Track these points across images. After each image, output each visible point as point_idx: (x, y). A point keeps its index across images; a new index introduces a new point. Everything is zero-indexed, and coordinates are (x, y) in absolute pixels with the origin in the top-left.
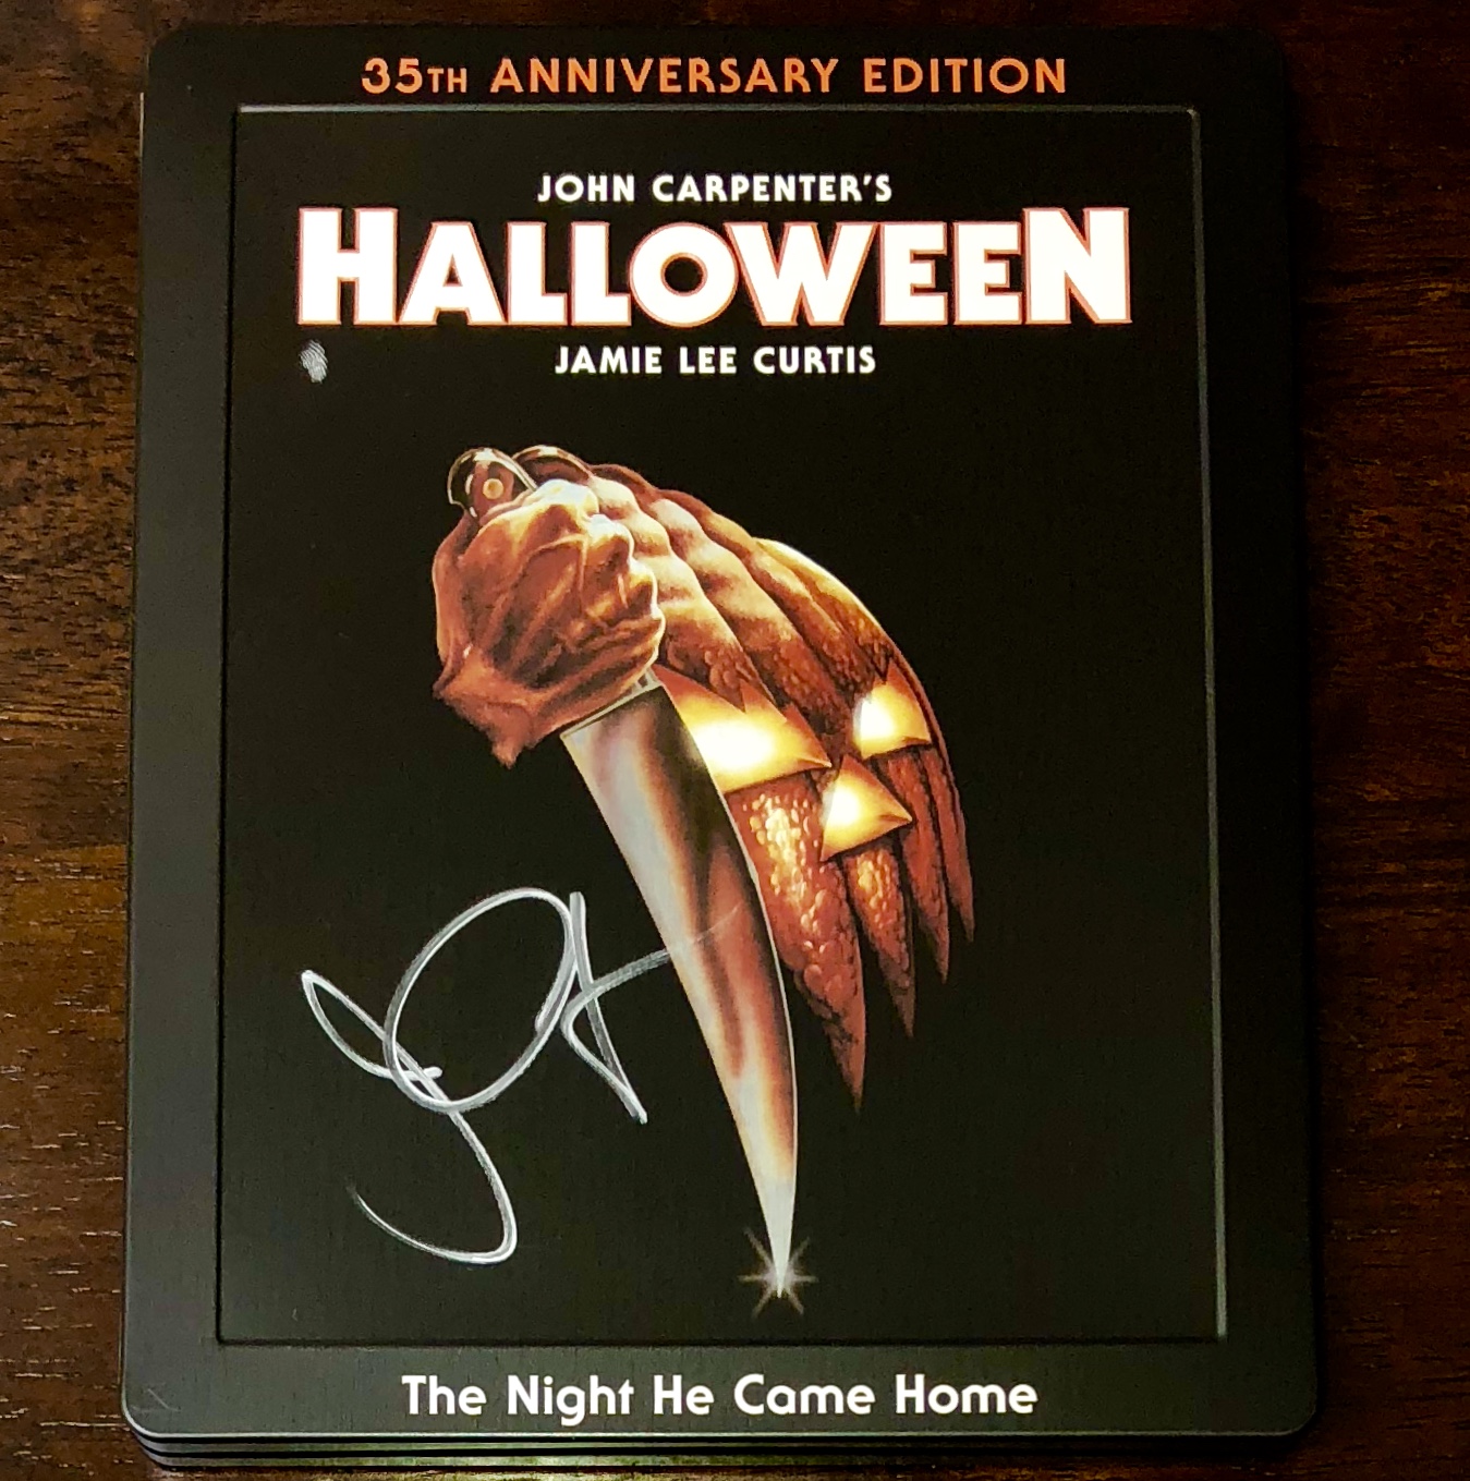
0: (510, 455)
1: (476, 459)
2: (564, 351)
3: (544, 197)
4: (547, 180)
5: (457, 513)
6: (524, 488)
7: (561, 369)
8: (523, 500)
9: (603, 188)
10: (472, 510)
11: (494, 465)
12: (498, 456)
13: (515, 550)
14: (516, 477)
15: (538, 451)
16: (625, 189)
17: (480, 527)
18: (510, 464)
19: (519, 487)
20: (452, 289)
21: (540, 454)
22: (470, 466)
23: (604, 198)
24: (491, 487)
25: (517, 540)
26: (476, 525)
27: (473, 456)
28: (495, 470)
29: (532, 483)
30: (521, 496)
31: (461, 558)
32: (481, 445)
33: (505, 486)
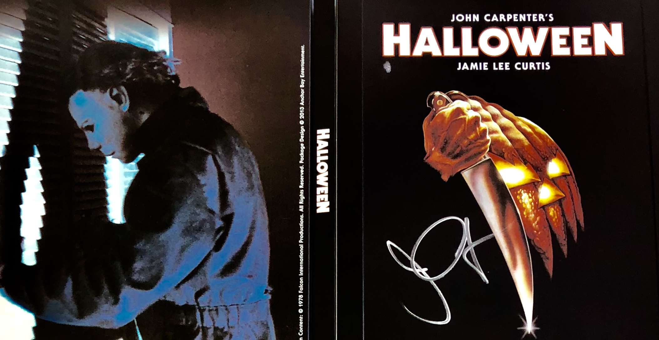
0: (445, 93)
1: (435, 94)
2: (460, 64)
3: (453, 20)
4: (453, 16)
5: (429, 110)
6: (449, 102)
7: (459, 69)
8: (448, 106)
9: (470, 18)
10: (434, 109)
11: (440, 96)
12: (441, 93)
13: (447, 120)
14: (447, 100)
15: (453, 92)
16: (476, 18)
17: (436, 114)
18: (445, 96)
19: (447, 102)
20: (427, 46)
21: (454, 93)
22: (433, 96)
23: (470, 20)
24: (439, 102)
25: (447, 117)
26: (436, 112)
27: (434, 93)
28: (440, 97)
29: (452, 101)
30: (448, 105)
31: (431, 122)
32: (436, 90)
33: (443, 102)
